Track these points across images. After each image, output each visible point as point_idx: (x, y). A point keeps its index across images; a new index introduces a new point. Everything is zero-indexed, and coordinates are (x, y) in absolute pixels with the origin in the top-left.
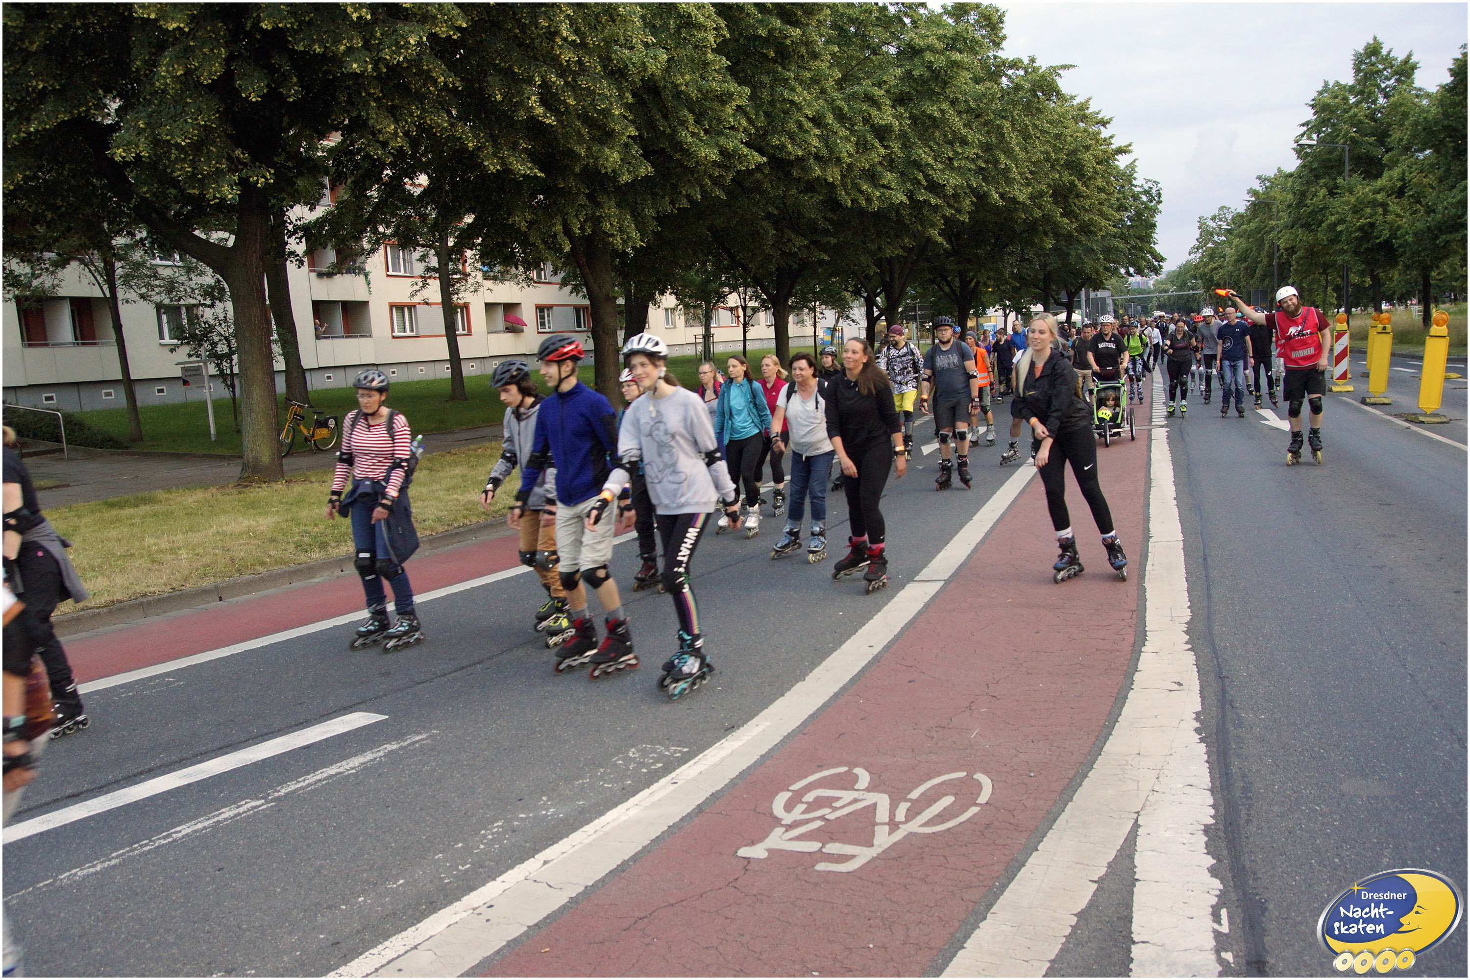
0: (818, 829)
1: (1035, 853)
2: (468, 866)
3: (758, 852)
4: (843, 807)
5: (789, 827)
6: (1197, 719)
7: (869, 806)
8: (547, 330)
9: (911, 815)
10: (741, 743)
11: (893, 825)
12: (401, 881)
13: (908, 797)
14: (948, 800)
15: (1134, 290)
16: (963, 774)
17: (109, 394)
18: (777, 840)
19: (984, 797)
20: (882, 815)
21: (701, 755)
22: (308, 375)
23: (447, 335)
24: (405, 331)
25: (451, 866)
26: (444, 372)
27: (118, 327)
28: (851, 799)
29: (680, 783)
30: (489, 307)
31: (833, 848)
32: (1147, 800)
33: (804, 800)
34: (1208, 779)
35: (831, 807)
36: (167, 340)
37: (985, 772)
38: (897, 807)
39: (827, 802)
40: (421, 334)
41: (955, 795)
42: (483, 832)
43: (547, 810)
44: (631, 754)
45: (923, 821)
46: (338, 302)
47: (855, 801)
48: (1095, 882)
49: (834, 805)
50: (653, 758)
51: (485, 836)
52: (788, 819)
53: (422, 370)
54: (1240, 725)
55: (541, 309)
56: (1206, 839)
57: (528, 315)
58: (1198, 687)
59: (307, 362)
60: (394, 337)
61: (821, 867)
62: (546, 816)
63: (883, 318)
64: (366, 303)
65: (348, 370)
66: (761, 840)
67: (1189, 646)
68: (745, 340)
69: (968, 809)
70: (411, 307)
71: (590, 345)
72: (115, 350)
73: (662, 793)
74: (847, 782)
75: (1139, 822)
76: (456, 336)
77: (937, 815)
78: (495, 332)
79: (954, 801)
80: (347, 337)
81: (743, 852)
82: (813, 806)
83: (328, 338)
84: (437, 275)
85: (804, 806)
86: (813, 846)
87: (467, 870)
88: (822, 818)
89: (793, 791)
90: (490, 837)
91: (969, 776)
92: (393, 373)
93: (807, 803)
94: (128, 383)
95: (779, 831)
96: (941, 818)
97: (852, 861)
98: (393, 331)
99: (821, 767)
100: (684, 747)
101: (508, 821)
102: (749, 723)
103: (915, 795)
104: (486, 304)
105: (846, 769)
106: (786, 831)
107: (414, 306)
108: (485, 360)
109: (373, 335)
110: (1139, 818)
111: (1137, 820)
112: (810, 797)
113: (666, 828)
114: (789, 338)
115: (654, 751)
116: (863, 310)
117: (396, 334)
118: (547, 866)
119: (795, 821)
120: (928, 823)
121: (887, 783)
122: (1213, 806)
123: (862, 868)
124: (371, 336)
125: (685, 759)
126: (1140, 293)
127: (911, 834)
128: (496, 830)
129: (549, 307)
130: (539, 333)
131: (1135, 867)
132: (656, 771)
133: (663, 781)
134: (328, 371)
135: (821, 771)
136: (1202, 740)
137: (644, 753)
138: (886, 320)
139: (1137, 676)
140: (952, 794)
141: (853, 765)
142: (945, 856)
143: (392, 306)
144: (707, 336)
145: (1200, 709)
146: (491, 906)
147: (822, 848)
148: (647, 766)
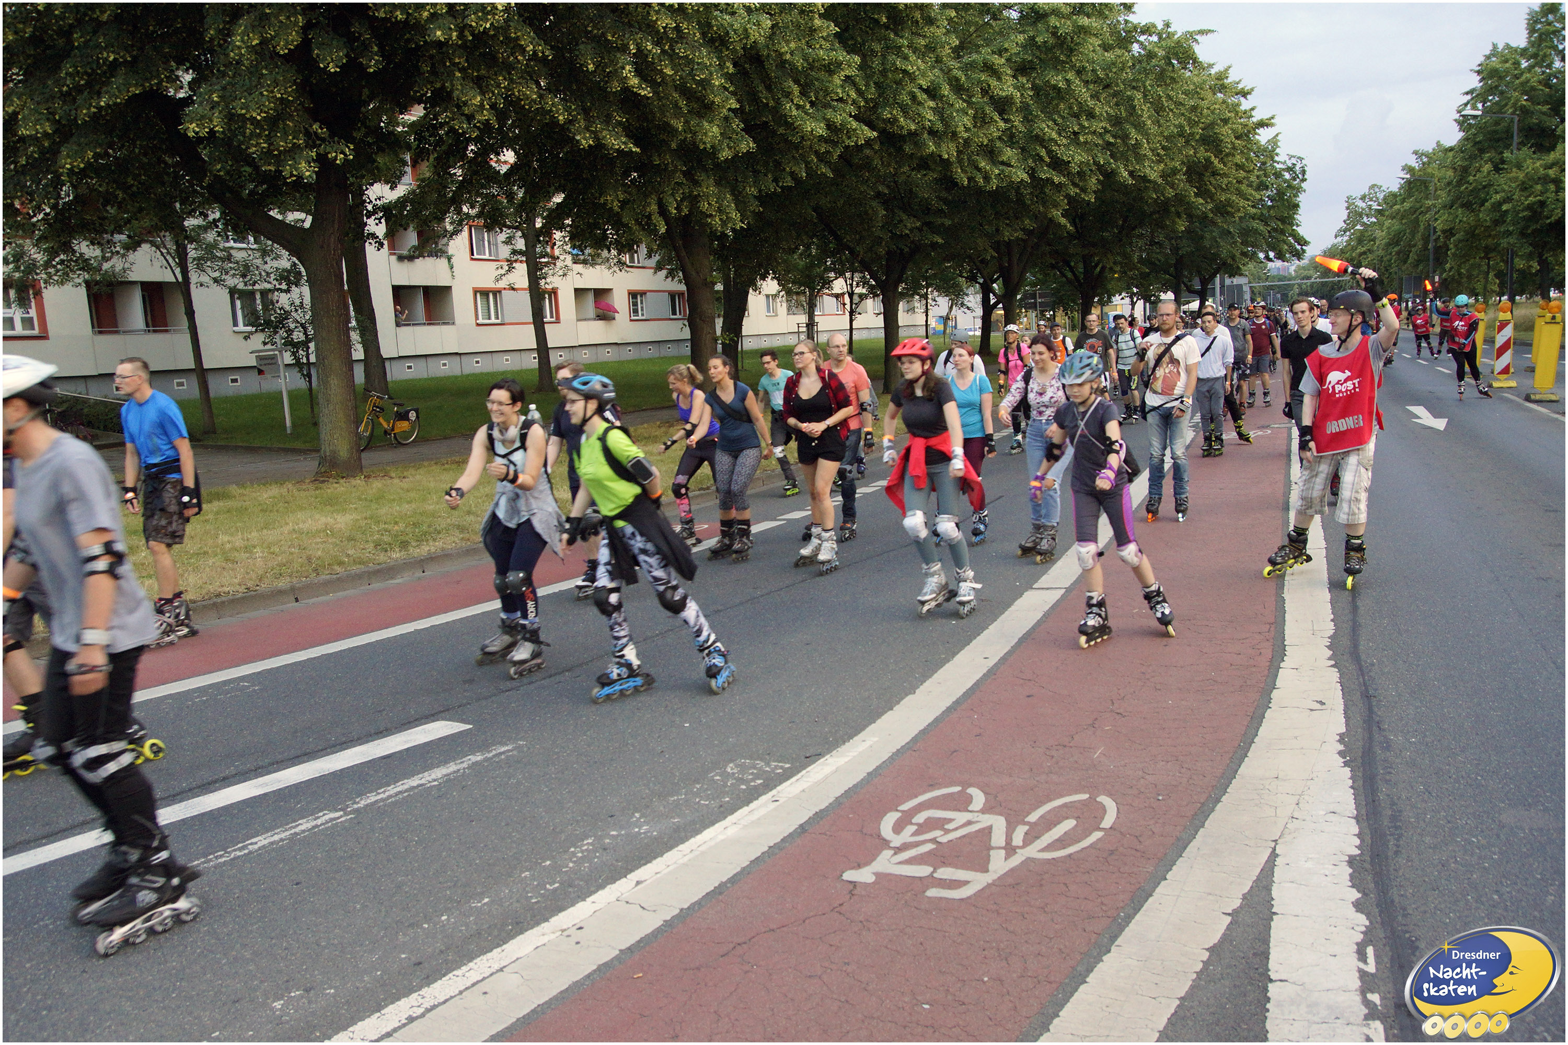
0: (929, 853)
1: (1163, 883)
2: (557, 885)
3: (864, 875)
4: (956, 829)
5: (898, 850)
6: (1341, 741)
7: (984, 829)
8: (640, 317)
9: (1029, 839)
10: (846, 759)
11: (1010, 850)
12: (486, 900)
13: (1027, 820)
14: (1069, 824)
15: (1274, 277)
16: (1085, 796)
17: (182, 384)
18: (886, 863)
19: (1108, 821)
20: (998, 838)
21: (804, 772)
22: (387, 364)
23: (534, 323)
24: (489, 318)
25: (538, 885)
26: (532, 362)
27: (190, 313)
28: (964, 821)
29: (782, 800)
30: (579, 292)
31: (945, 873)
32: (1285, 827)
33: (914, 821)
34: (1353, 806)
35: (943, 829)
36: (241, 327)
37: (1110, 795)
38: (1014, 830)
39: (939, 824)
40: (506, 321)
41: (1077, 818)
42: (572, 849)
43: (640, 828)
44: (729, 770)
45: (1043, 846)
46: (419, 287)
47: (969, 823)
48: (1229, 914)
49: (946, 827)
50: (752, 774)
51: (574, 854)
52: (896, 841)
53: (507, 360)
54: (1387, 746)
55: (634, 295)
56: (1351, 871)
57: (620, 301)
58: (1342, 707)
59: (387, 349)
60: (478, 325)
61: (932, 893)
62: (639, 833)
63: (1001, 305)
64: (448, 289)
65: (430, 360)
66: (868, 863)
67: (1333, 662)
68: (851, 329)
69: (1090, 834)
70: (497, 293)
71: (687, 334)
72: (187, 337)
73: (763, 812)
74: (961, 803)
75: (1277, 851)
76: (544, 323)
77: (1057, 840)
78: (585, 320)
79: (1076, 826)
80: (429, 324)
81: (849, 875)
82: (923, 828)
83: (409, 325)
84: (524, 259)
85: (914, 828)
86: (923, 871)
87: (556, 890)
88: (934, 841)
89: (902, 811)
90: (580, 855)
91: (1092, 799)
92: (477, 362)
93: (917, 824)
94: (201, 373)
95: (887, 853)
96: (1061, 843)
97: (964, 888)
98: (477, 318)
99: (932, 787)
100: (785, 763)
101: (599, 839)
102: (855, 738)
103: (1033, 817)
104: (576, 290)
105: (957, 789)
106: (895, 854)
107: (500, 292)
108: (575, 349)
109: (456, 322)
110: (1277, 847)
111: (1274, 849)
112: (920, 818)
113: (766, 849)
114: (899, 327)
115: (754, 767)
116: (979, 297)
117: (480, 321)
118: (639, 887)
119: (905, 844)
120: (1047, 849)
121: (1003, 804)
122: (1359, 836)
123: (976, 895)
124: (453, 323)
125: (787, 776)
126: (1280, 280)
127: (1029, 860)
128: (586, 847)
129: (643, 293)
130: (631, 320)
131: (1273, 899)
132: (756, 787)
133: (763, 799)
134: (410, 360)
135: (932, 791)
136: (1346, 764)
137: (743, 768)
138: (1004, 308)
139: (1275, 694)
140: (1073, 817)
141: (966, 785)
142: (1065, 884)
143: (476, 291)
144: (811, 325)
145: (1344, 730)
146: (581, 928)
147: (933, 872)
148: (746, 782)
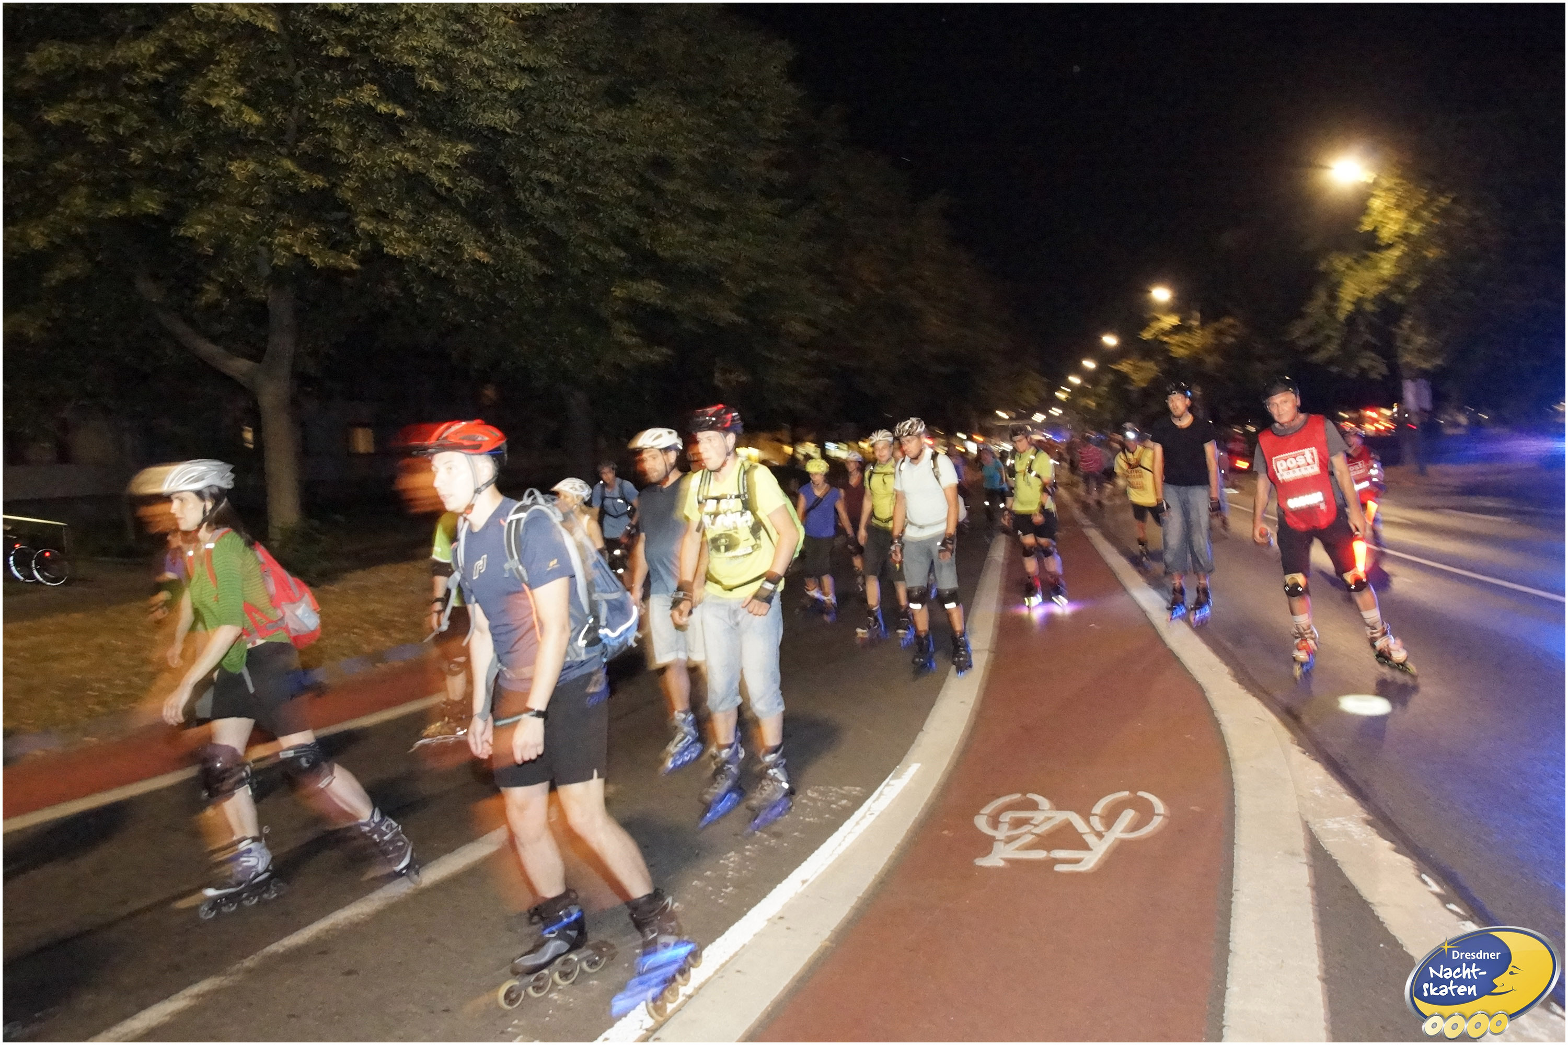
1: (1235, 847)
2: (731, 889)
6: (1295, 743)
21: (877, 792)
29: (876, 813)
34: (1339, 787)
37: (1146, 791)
44: (810, 794)
48: (1306, 864)
50: (833, 796)
56: (1370, 827)
58: (1278, 721)
66: (990, 852)
67: (1246, 691)
73: (867, 823)
90: (732, 865)
99: (994, 797)
100: (854, 786)
101: (739, 852)
102: (900, 765)
110: (1304, 816)
111: (1302, 818)
113: (895, 850)
115: (830, 791)
118: (806, 885)
121: (1066, 803)
122: (1357, 803)
125: (864, 796)
131: (1327, 851)
132: (844, 807)
133: (858, 814)
136: (1313, 760)
137: (822, 793)
139: (1217, 714)
146: (781, 918)
148: (833, 803)
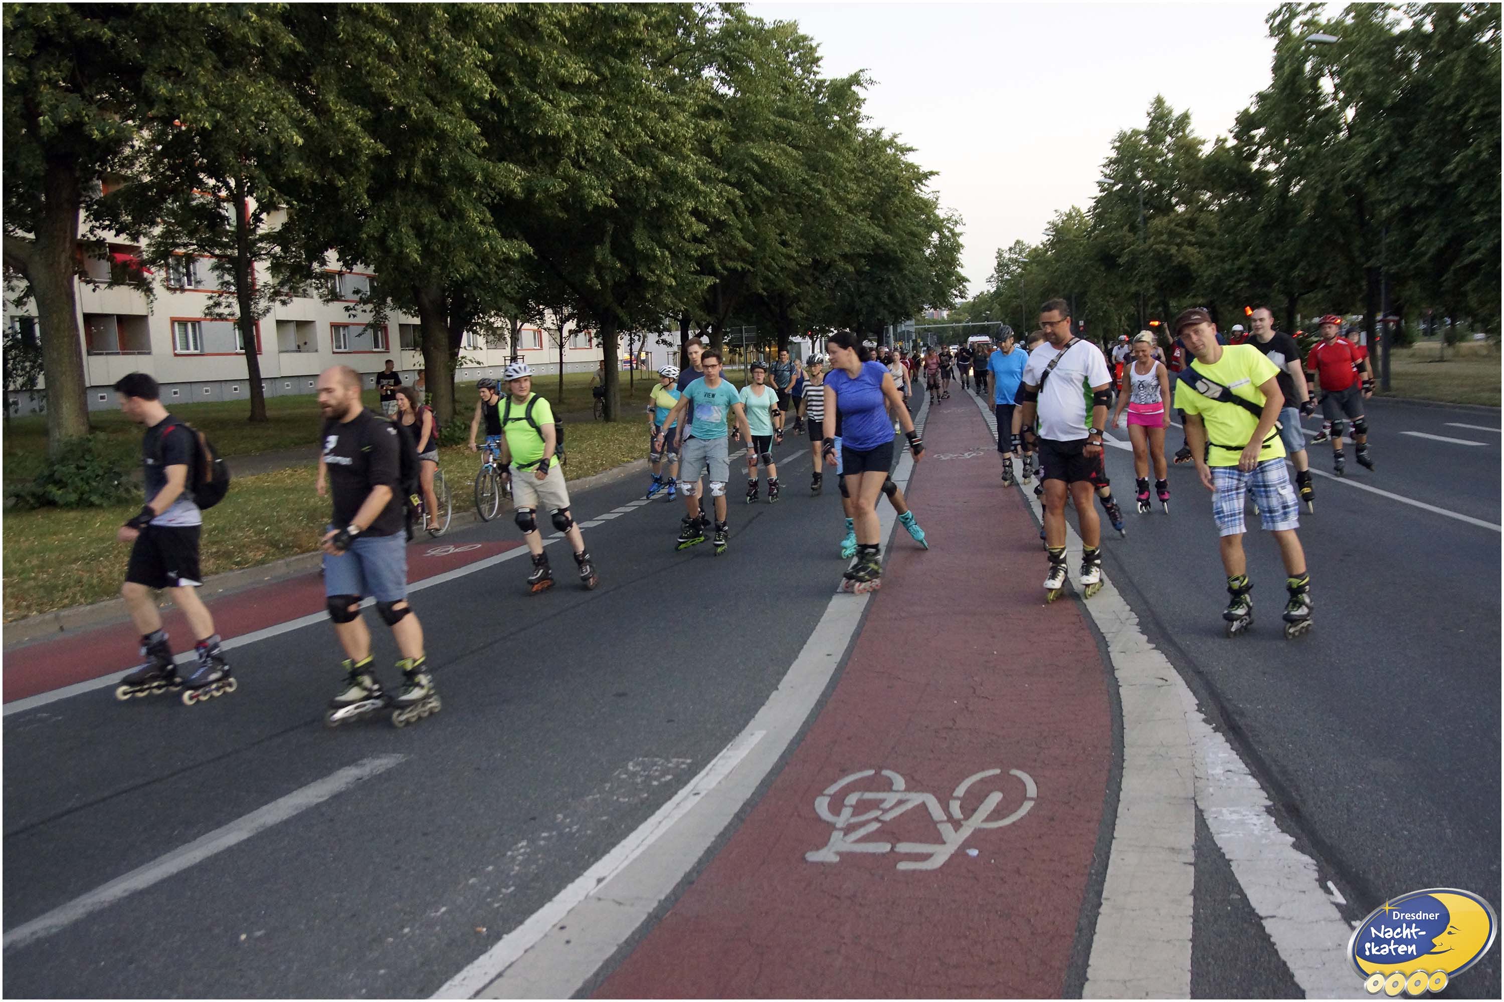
0: (877, 831)
1: (1114, 842)
3: (826, 855)
4: (892, 808)
5: (849, 829)
6: (1199, 710)
7: (918, 806)
8: (342, 350)
9: (969, 809)
10: (747, 752)
11: (957, 825)
13: (955, 794)
14: (995, 798)
16: (997, 771)
18: (841, 843)
19: (1032, 789)
20: (937, 813)
21: (709, 766)
23: (246, 354)
24: (188, 348)
25: (492, 889)
28: (895, 800)
29: (701, 794)
31: (903, 847)
32: (1194, 786)
33: (846, 803)
34: (1243, 766)
35: (878, 808)
37: (1020, 769)
38: (947, 805)
39: (876, 804)
40: (206, 351)
41: (1001, 790)
42: (509, 853)
43: (570, 828)
44: (631, 768)
45: (985, 817)
46: (113, 315)
47: (900, 802)
49: (882, 806)
50: (656, 770)
51: (513, 858)
52: (841, 822)
53: (207, 391)
54: (1242, 714)
55: (336, 328)
56: (1273, 819)
57: (322, 335)
58: (1183, 682)
60: (176, 355)
61: (903, 866)
62: (571, 833)
64: (143, 318)
66: (825, 844)
67: (1153, 645)
69: (1022, 804)
70: (196, 322)
73: (690, 804)
75: (1200, 808)
76: (255, 355)
77: (994, 811)
78: (287, 351)
79: (1004, 797)
80: (123, 354)
81: (813, 856)
82: (861, 807)
83: (101, 354)
85: (850, 809)
86: (886, 847)
87: (514, 893)
88: (877, 819)
89: (829, 795)
90: (520, 858)
91: (1005, 774)
92: (175, 393)
93: (851, 806)
95: (837, 836)
96: (998, 813)
97: (932, 858)
98: (175, 348)
99: (844, 772)
100: (686, 758)
102: (743, 733)
103: (960, 791)
104: (278, 322)
105: (871, 772)
106: (845, 835)
107: (199, 322)
108: (277, 381)
110: (1198, 803)
111: (1196, 806)
112: (852, 799)
113: (713, 838)
115: (655, 764)
117: (178, 351)
118: (600, 885)
119: (849, 825)
120: (988, 819)
122: (1263, 788)
123: (946, 865)
124: (149, 353)
125: (694, 770)
127: (978, 830)
128: (522, 850)
129: (345, 326)
130: (334, 353)
131: (1221, 848)
132: (667, 784)
133: (682, 793)
134: (98, 390)
135: (848, 775)
136: (1216, 730)
137: (645, 766)
139: (1117, 674)
140: (997, 790)
141: (877, 767)
145: (1197, 701)
146: (562, 927)
147: (892, 849)
148: (656, 779)
